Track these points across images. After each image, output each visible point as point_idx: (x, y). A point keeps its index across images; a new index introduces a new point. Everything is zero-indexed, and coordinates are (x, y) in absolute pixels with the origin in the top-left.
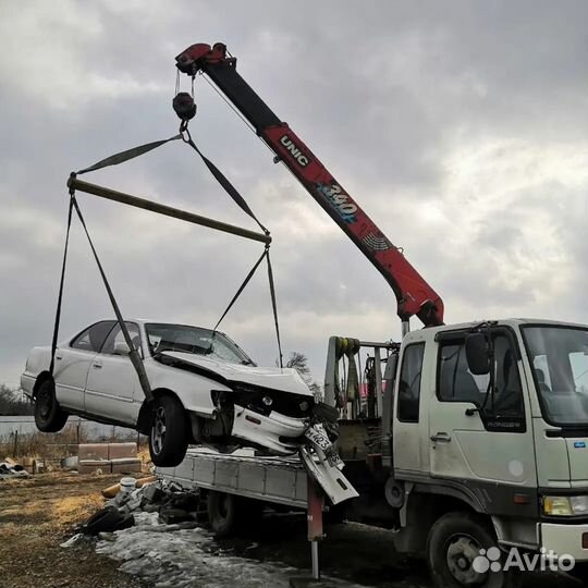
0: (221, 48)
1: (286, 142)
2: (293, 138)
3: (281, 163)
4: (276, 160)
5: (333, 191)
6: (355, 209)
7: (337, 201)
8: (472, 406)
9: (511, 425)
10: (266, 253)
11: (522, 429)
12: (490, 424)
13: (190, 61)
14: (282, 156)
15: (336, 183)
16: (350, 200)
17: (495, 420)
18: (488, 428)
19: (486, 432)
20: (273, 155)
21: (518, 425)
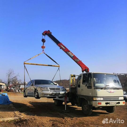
0: (49, 31)
2: (62, 45)
3: (61, 49)
4: (60, 49)
6: (73, 55)
7: (70, 54)
8: (86, 85)
10: (59, 68)
11: (91, 88)
13: (44, 34)
14: (61, 48)
15: (70, 51)
16: (72, 54)
18: (88, 88)
20: (60, 48)
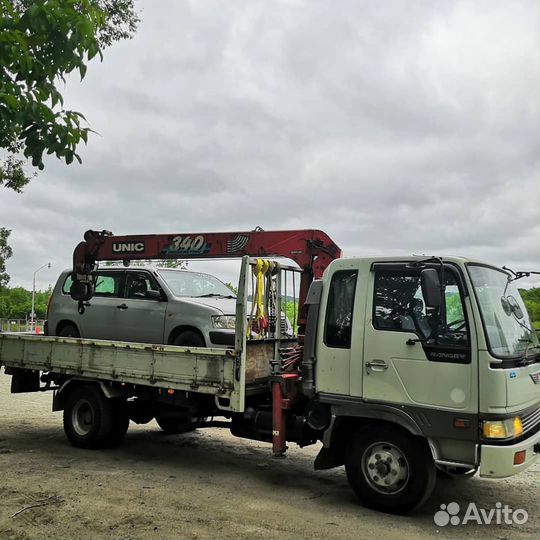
1: (117, 248)
5: (177, 244)
6: (202, 239)
7: (186, 247)
8: (414, 336)
9: (456, 356)
11: (467, 360)
12: (433, 354)
15: (173, 236)
16: (193, 236)
17: (438, 351)
18: (430, 358)
19: (428, 361)
21: (463, 356)
